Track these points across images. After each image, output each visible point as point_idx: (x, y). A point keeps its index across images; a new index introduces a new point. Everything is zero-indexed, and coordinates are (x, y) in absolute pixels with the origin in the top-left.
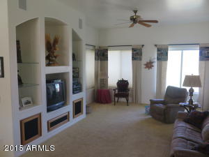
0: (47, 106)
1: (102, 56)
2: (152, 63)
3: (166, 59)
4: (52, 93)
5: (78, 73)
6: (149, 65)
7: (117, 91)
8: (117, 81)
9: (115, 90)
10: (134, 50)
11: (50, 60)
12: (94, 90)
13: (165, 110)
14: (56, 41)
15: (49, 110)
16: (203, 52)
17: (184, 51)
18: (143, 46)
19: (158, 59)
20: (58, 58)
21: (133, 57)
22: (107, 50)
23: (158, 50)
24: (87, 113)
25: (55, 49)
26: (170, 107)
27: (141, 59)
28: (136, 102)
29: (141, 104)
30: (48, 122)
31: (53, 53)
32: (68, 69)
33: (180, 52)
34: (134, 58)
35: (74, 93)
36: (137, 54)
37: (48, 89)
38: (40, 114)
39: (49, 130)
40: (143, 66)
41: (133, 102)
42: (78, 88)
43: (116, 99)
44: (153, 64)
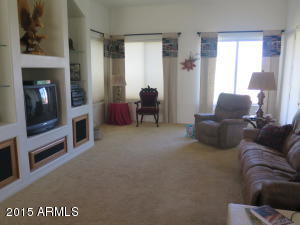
0: (28, 125)
1: (115, 50)
2: (194, 60)
3: (214, 55)
4: (34, 105)
5: (79, 73)
6: (189, 64)
7: (140, 104)
8: (140, 90)
9: (137, 103)
10: (165, 40)
11: (28, 45)
12: (104, 106)
13: (219, 128)
14: (38, 11)
15: (30, 133)
16: (268, 43)
17: (240, 43)
18: (179, 34)
19: (203, 55)
20: (43, 41)
21: (164, 52)
22: (123, 41)
23: (203, 41)
24: (95, 140)
25: (37, 25)
26: (227, 124)
27: (176, 55)
28: (170, 121)
29: (177, 125)
30: (30, 154)
31: (34, 32)
32: (62, 62)
33: (235, 43)
34: (165, 54)
35: (73, 105)
36: (170, 47)
37: (27, 98)
38: (15, 140)
39: (32, 168)
40: (180, 66)
41: (164, 122)
42: (80, 97)
43: (140, 117)
44: (195, 63)
